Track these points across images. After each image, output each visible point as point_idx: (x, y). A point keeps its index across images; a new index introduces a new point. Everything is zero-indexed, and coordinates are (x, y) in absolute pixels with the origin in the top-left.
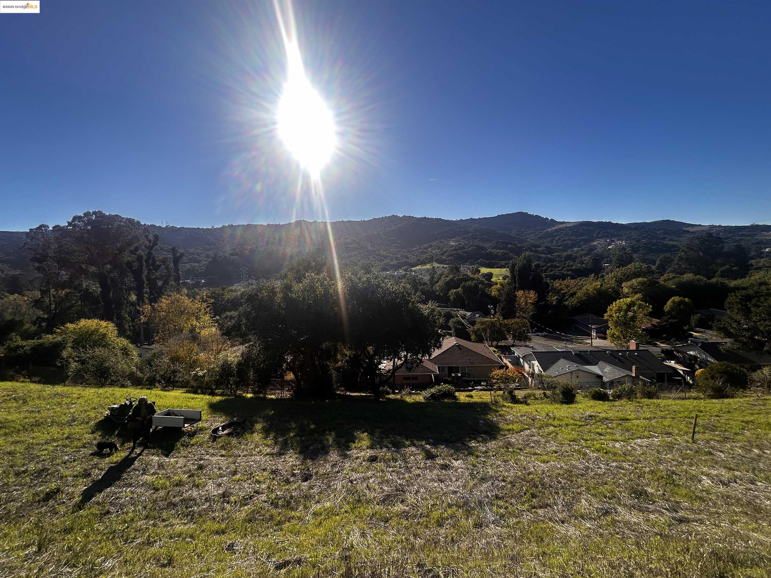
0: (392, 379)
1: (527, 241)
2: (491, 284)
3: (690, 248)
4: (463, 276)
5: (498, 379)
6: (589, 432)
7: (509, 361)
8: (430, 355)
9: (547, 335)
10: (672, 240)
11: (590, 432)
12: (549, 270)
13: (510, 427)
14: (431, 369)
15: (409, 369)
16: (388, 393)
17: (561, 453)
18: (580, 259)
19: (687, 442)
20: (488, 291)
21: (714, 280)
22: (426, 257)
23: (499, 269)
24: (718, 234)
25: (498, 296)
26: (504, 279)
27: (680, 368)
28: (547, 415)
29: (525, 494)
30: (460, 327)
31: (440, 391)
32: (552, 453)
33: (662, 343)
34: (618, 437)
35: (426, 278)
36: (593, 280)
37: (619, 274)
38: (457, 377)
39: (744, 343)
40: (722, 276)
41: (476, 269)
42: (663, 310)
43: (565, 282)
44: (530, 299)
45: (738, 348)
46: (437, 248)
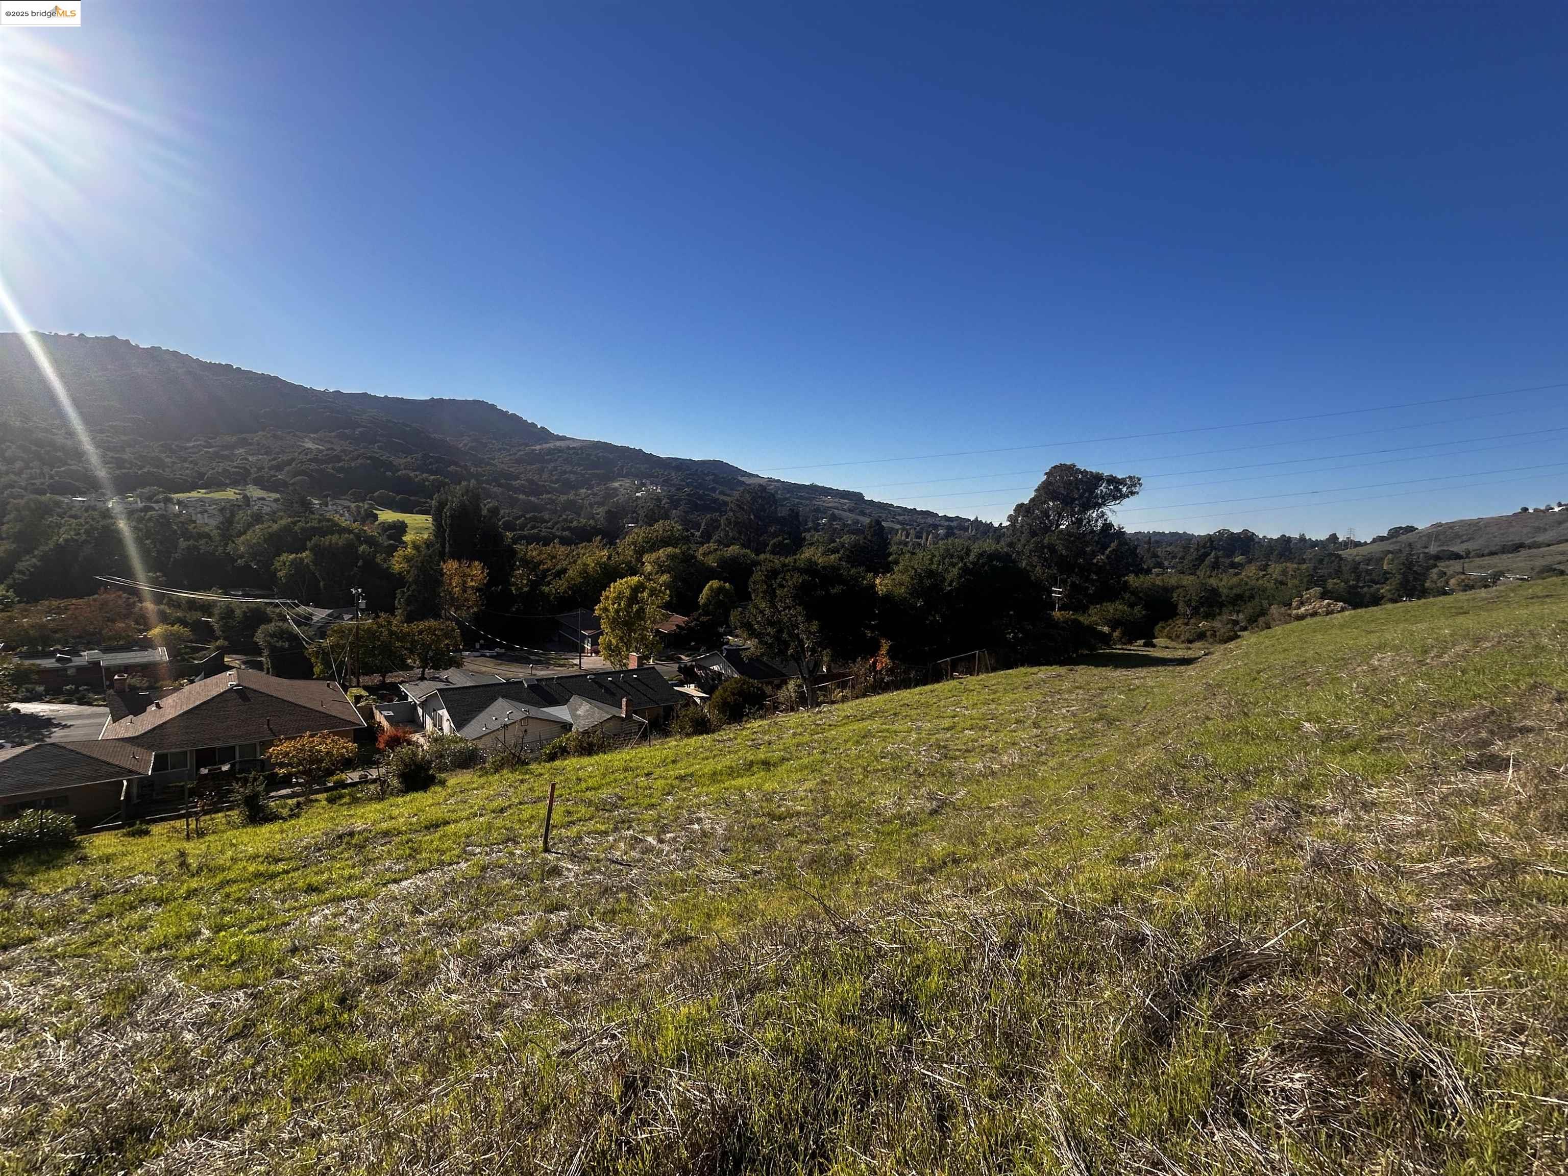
1: (492, 465)
2: (396, 547)
3: (741, 508)
4: (320, 521)
7: (388, 717)
10: (722, 493)
12: (529, 526)
14: (128, 764)
18: (589, 509)
20: (384, 560)
21: (762, 557)
22: (226, 470)
23: (424, 517)
25: (405, 572)
27: (698, 694)
30: (286, 645)
33: (687, 656)
35: (209, 523)
36: (598, 547)
37: (640, 540)
38: (214, 776)
39: (770, 646)
40: (773, 552)
41: (366, 510)
42: (698, 603)
43: (549, 548)
44: (472, 580)
45: (762, 655)
46: (263, 451)
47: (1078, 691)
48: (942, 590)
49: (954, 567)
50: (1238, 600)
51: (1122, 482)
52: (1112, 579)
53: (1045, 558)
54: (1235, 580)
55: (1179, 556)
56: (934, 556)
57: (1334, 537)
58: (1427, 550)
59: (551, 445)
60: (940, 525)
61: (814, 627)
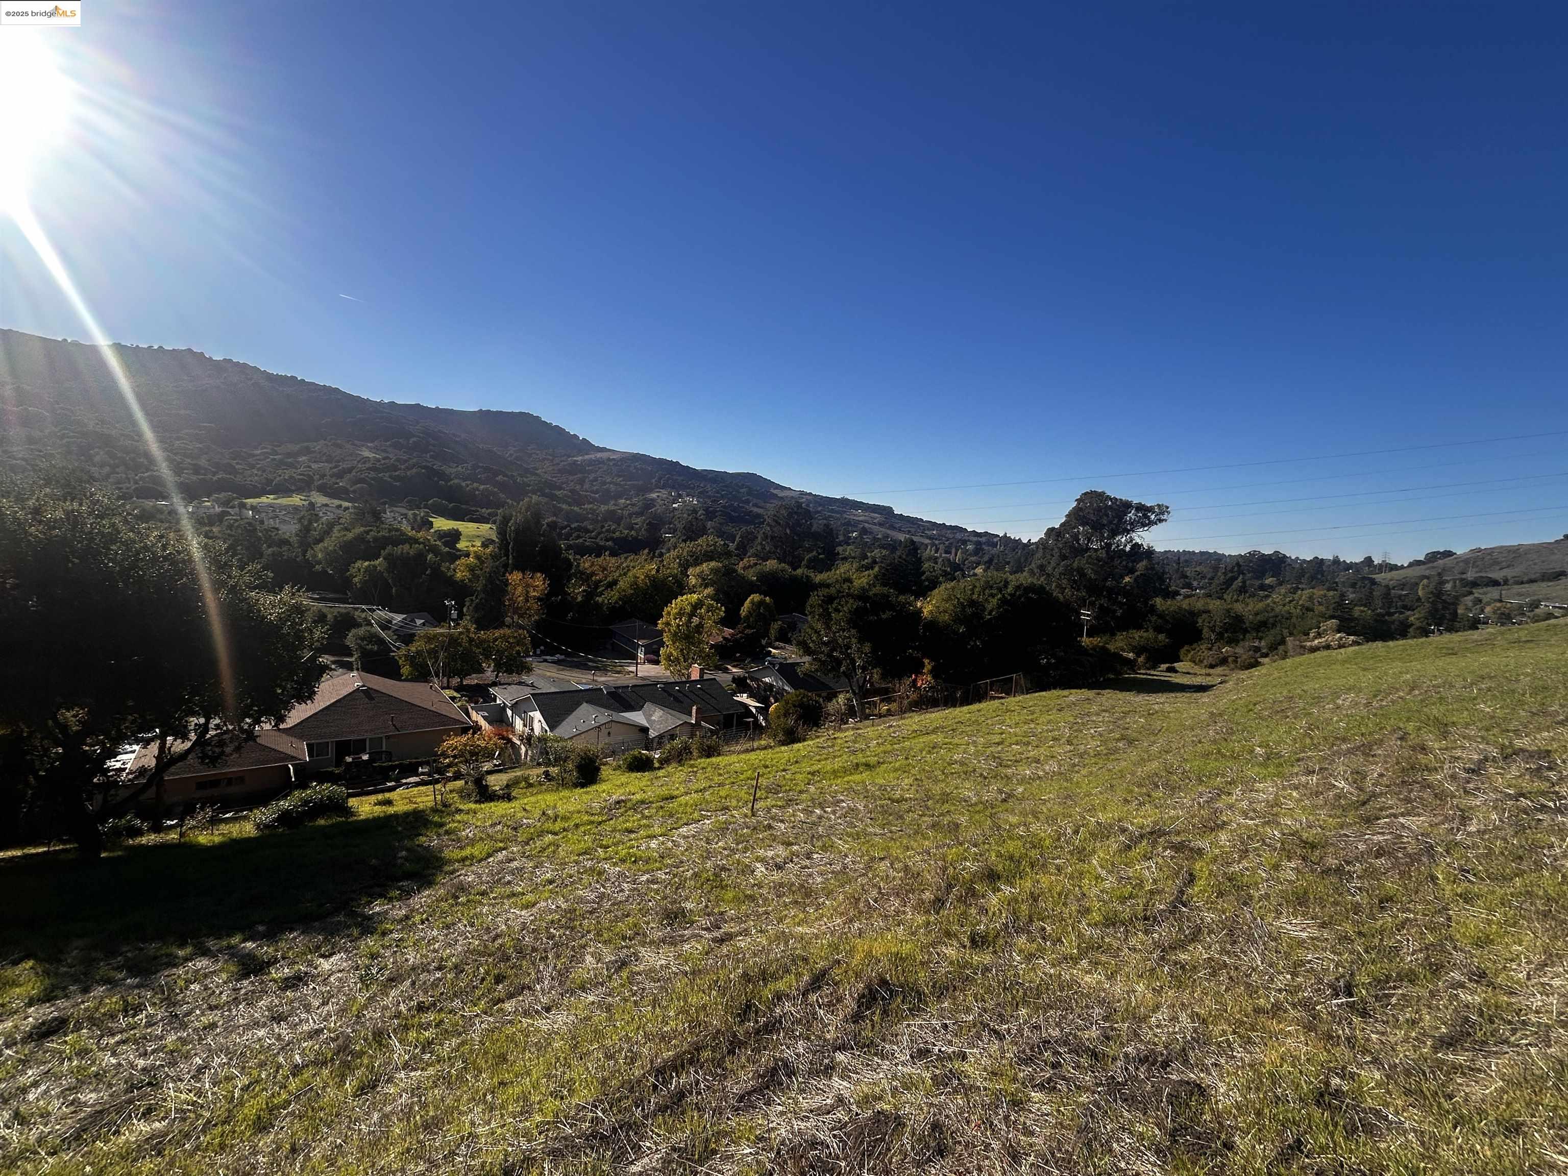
0: (151, 793)
1: (536, 474)
2: (455, 556)
3: (776, 522)
4: (390, 531)
5: (455, 757)
6: (612, 831)
7: (484, 717)
8: (281, 719)
9: (563, 660)
10: (756, 505)
11: (614, 830)
12: (574, 535)
13: (467, 852)
14: (290, 751)
15: (214, 760)
16: (139, 832)
17: (561, 882)
18: (628, 520)
19: (746, 816)
20: (449, 569)
21: (799, 571)
22: (291, 477)
23: (475, 525)
24: (808, 505)
25: (470, 580)
26: (484, 545)
27: (752, 703)
28: (544, 813)
29: (483, 979)
30: (376, 648)
31: (306, 803)
32: (544, 886)
33: (734, 666)
34: (657, 830)
35: (289, 529)
36: (646, 560)
37: (685, 554)
38: (358, 763)
39: (823, 663)
40: (808, 567)
41: (422, 518)
42: (739, 615)
43: (600, 560)
44: (534, 590)
45: (817, 670)
46: (324, 458)
47: (1104, 714)
48: (983, 618)
49: (993, 597)
50: (1262, 627)
51: (1150, 509)
52: (1139, 601)
53: (1074, 580)
54: (1261, 605)
55: (1209, 576)
56: (975, 587)
57: (1369, 560)
58: (1464, 576)
59: (592, 456)
60: (969, 541)
61: (867, 648)
